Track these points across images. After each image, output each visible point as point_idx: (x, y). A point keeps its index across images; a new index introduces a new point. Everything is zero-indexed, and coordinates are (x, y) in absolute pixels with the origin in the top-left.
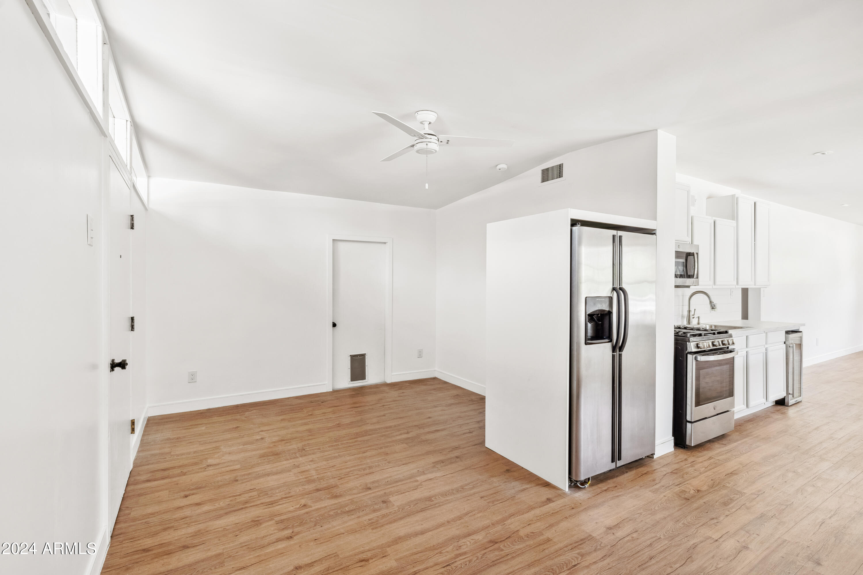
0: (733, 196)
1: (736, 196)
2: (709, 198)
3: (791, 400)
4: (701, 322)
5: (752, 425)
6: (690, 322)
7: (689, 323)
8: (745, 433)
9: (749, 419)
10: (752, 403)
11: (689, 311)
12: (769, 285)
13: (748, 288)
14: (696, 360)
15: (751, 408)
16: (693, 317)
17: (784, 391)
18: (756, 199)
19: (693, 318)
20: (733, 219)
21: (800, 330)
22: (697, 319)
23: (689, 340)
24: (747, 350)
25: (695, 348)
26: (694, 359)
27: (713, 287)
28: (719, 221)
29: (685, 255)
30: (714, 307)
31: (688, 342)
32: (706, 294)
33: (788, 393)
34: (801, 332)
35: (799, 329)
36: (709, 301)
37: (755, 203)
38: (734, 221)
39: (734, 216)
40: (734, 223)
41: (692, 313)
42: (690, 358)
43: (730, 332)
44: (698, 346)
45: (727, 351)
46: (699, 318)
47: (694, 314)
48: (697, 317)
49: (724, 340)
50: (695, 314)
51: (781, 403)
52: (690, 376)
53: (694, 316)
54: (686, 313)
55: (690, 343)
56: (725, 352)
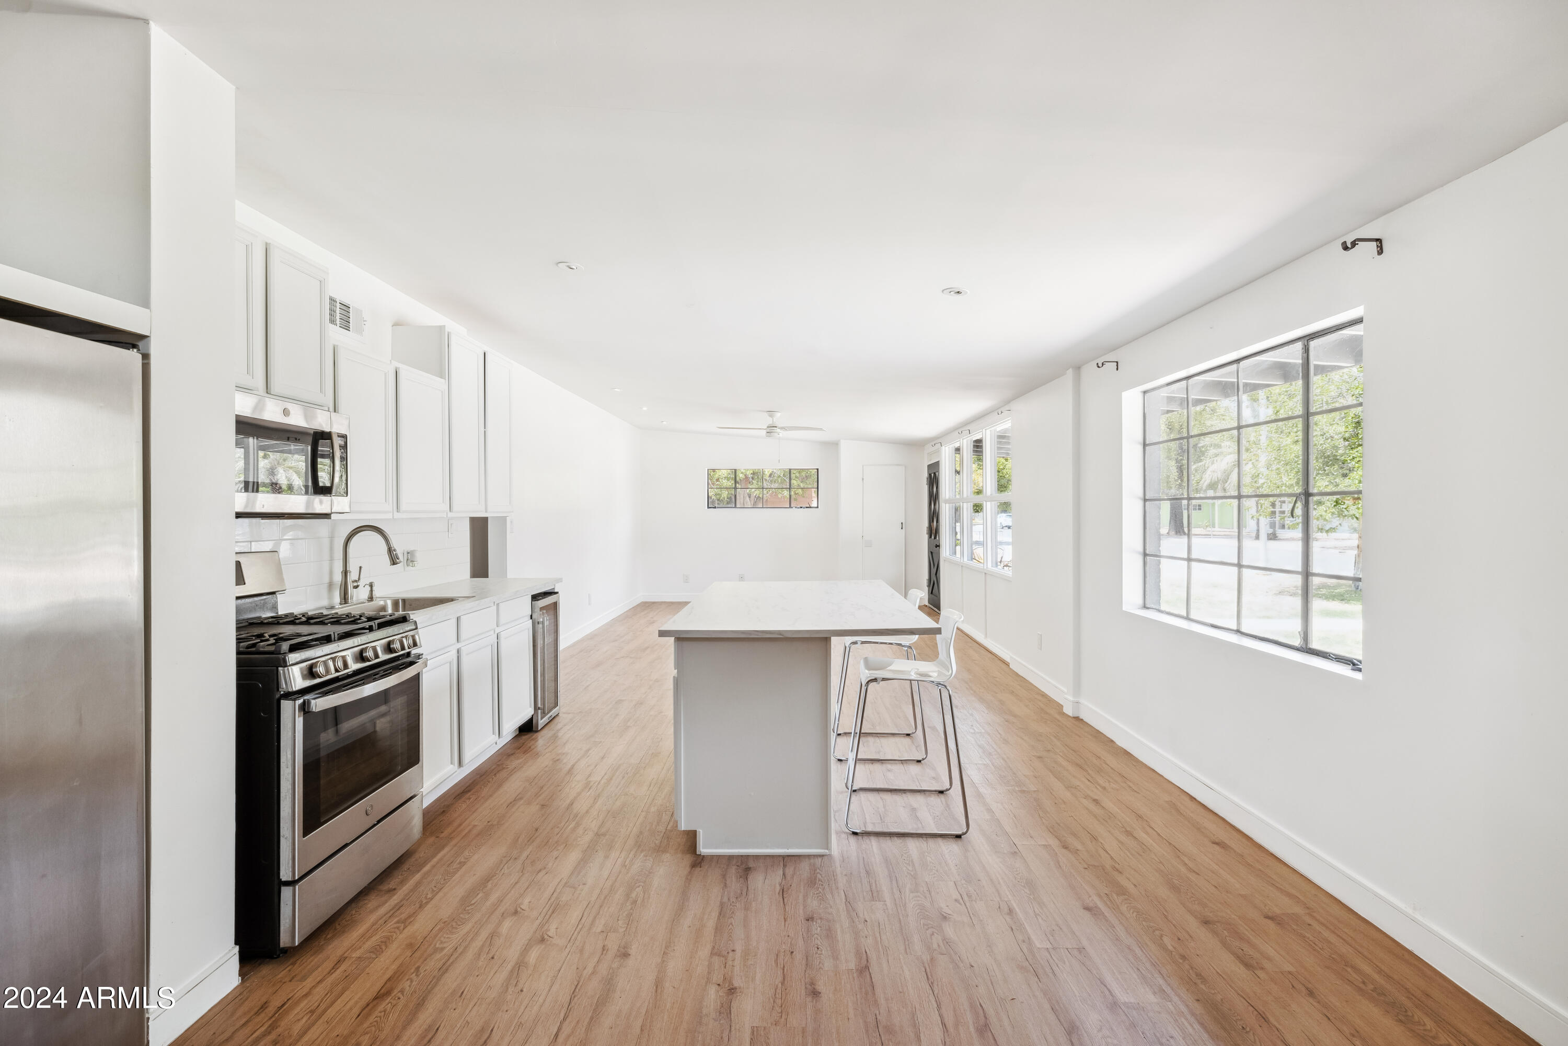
0: (441, 328)
1: (447, 330)
2: (396, 324)
3: (542, 719)
4: (377, 593)
5: (467, 801)
6: (347, 597)
7: (345, 599)
8: (447, 832)
9: (463, 789)
10: (468, 755)
11: (345, 573)
12: (512, 512)
13: (487, 518)
14: (304, 710)
15: (467, 764)
16: (355, 584)
17: (530, 707)
18: (486, 349)
19: (356, 587)
20: (441, 376)
21: (556, 591)
22: (368, 588)
23: (285, 661)
24: (458, 646)
25: (304, 677)
26: (299, 711)
27: (394, 515)
28: (406, 373)
29: (310, 439)
30: (398, 560)
31: (282, 667)
32: (379, 531)
33: (536, 708)
34: (557, 593)
35: (554, 588)
36: (385, 548)
37: (485, 353)
38: (443, 380)
39: (442, 369)
40: (441, 383)
41: (353, 576)
42: (289, 710)
43: (414, 616)
44: (311, 673)
45: (400, 666)
46: (371, 585)
47: (359, 579)
48: (368, 583)
49: (393, 641)
50: (361, 576)
51: (527, 728)
52: (287, 760)
53: (358, 584)
54: (338, 578)
55: (286, 668)
56: (398, 669)
